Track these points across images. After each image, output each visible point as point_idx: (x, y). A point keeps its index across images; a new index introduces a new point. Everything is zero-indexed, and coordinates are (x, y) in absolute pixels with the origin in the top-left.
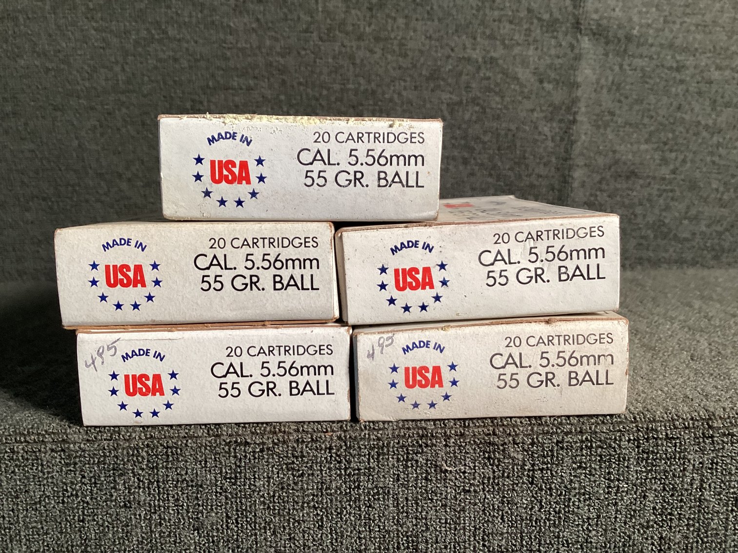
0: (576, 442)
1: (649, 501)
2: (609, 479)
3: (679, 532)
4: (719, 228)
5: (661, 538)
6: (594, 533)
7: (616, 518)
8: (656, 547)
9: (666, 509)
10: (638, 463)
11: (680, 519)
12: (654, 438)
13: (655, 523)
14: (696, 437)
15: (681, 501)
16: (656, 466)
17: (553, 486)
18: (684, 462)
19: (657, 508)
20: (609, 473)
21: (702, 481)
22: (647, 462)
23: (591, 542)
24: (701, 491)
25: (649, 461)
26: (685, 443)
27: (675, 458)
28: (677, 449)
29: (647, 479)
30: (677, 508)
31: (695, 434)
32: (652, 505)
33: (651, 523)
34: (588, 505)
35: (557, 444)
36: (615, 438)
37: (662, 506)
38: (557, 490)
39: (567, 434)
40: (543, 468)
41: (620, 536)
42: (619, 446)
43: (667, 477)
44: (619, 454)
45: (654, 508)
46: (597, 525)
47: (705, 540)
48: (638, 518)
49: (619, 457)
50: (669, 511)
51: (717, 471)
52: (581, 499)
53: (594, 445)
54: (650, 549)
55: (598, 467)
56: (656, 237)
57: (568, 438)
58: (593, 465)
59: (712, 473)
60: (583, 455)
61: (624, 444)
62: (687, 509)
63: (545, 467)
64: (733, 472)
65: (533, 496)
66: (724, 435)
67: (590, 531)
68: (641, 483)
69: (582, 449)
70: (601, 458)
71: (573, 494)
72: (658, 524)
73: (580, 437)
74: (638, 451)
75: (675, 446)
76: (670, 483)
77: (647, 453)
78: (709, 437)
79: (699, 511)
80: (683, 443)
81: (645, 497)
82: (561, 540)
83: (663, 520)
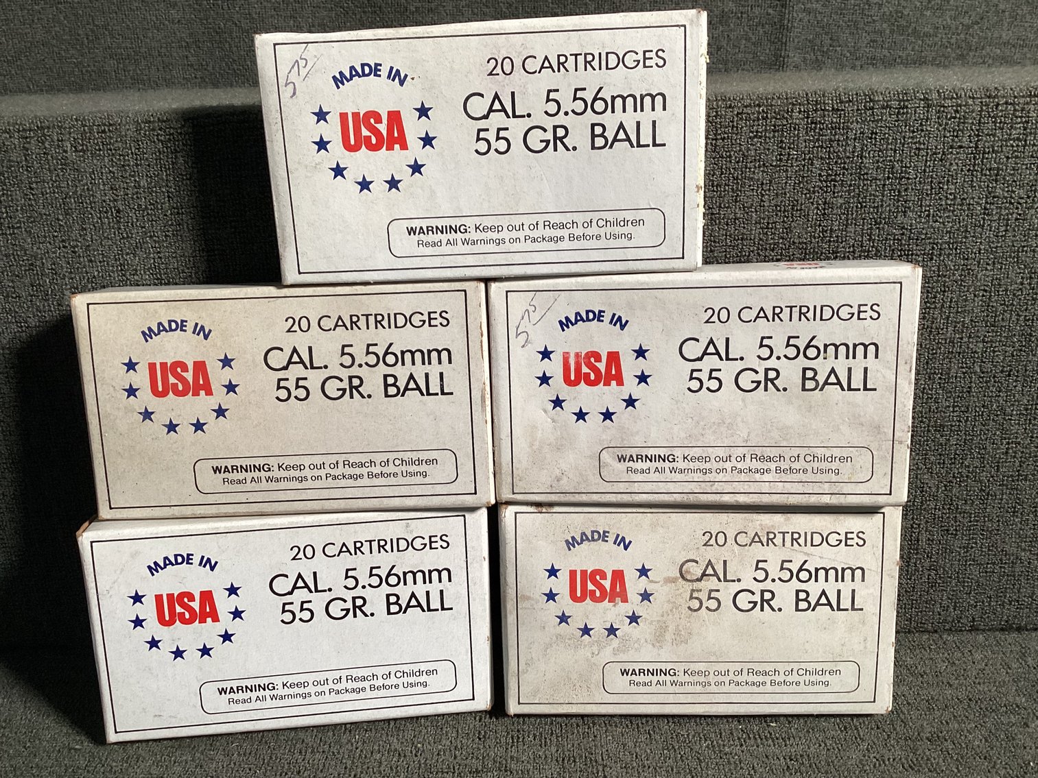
0: (754, 113)
1: (816, 168)
2: (781, 147)
3: (841, 197)
4: (966, 21)
5: (825, 203)
6: (766, 197)
7: (786, 183)
8: (821, 211)
9: (831, 175)
10: (806, 133)
11: (842, 185)
12: (822, 110)
13: (821, 188)
14: (858, 110)
15: (844, 167)
16: (822, 135)
17: (732, 153)
18: (847, 132)
19: (822, 174)
20: (782, 141)
21: (862, 149)
22: (814, 132)
23: (764, 206)
24: (861, 158)
25: (817, 131)
26: (848, 114)
27: (839, 129)
28: (842, 121)
29: (814, 147)
30: (840, 174)
31: (858, 106)
32: (819, 172)
33: (816, 189)
34: (763, 171)
35: (737, 115)
36: (788, 110)
37: (827, 173)
38: (736, 157)
39: (746, 107)
40: (724, 137)
41: (789, 201)
42: (791, 116)
43: (831, 146)
44: (790, 124)
45: (820, 175)
46: (769, 190)
47: (864, 204)
48: (805, 184)
49: (790, 127)
50: (833, 177)
51: (876, 141)
52: (757, 165)
53: (769, 116)
54: (815, 212)
55: (772, 135)
56: (892, 32)
57: (748, 110)
58: (767, 135)
59: (871, 142)
60: (759, 125)
61: (796, 114)
62: (849, 176)
63: (726, 136)
64: (890, 142)
65: (715, 164)
66: (883, 108)
67: (763, 196)
68: (809, 151)
69: (758, 119)
70: (775, 127)
71: (749, 161)
72: (822, 190)
73: (757, 109)
74: (807, 122)
75: (840, 117)
76: (835, 152)
77: (816, 123)
78: (870, 109)
79: (860, 179)
80: (847, 114)
81: (812, 164)
82: (738, 204)
83: (827, 186)
